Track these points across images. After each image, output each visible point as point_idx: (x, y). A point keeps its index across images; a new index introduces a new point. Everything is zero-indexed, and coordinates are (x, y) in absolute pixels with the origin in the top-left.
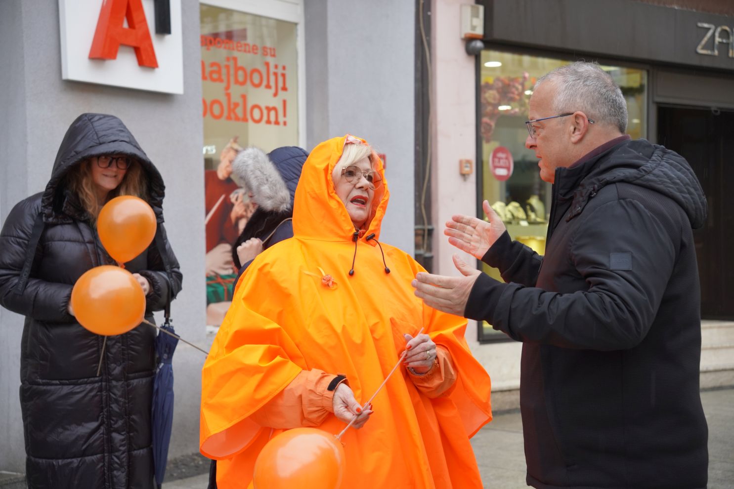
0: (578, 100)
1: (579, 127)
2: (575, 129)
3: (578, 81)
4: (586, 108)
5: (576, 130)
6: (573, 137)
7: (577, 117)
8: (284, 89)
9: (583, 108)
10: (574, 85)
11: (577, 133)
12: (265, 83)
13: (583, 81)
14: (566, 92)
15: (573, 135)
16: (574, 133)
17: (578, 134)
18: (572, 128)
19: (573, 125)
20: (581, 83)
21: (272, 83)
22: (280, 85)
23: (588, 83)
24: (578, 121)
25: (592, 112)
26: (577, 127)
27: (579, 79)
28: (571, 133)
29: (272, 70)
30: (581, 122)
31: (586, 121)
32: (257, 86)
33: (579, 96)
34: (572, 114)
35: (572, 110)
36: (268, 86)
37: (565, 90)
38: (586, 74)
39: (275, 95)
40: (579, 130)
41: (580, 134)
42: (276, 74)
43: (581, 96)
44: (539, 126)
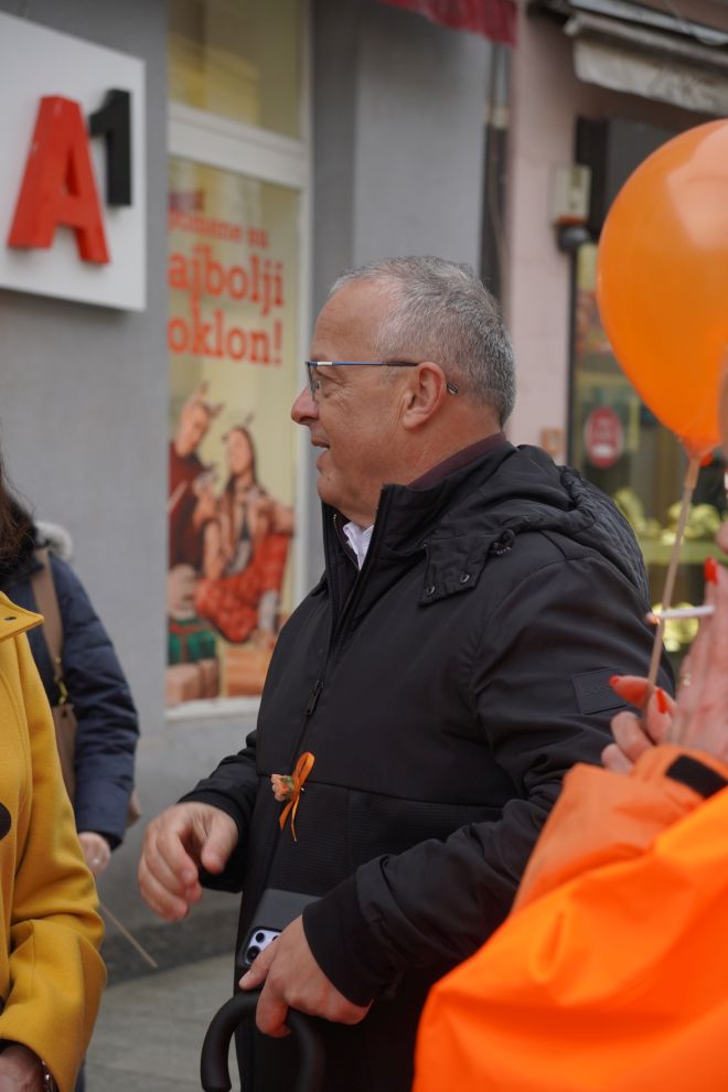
0: (432, 339)
1: (425, 398)
2: (414, 398)
3: (438, 298)
4: (445, 359)
5: (417, 401)
6: (408, 415)
7: (424, 373)
8: (279, 302)
9: (439, 358)
10: (426, 305)
11: (417, 408)
12: (250, 291)
13: (446, 299)
14: (408, 315)
15: (409, 412)
16: (410, 407)
17: (421, 412)
18: (408, 396)
19: (412, 388)
20: (443, 304)
21: (261, 290)
22: (273, 294)
23: (457, 306)
24: (424, 384)
25: (457, 371)
26: (419, 395)
27: (439, 294)
28: (405, 406)
29: (262, 268)
30: (430, 384)
31: (443, 386)
32: (238, 296)
33: (433, 332)
34: (415, 365)
35: (415, 357)
36: (255, 298)
37: (405, 312)
38: (454, 286)
39: (266, 311)
40: (423, 403)
41: (426, 413)
42: (267, 277)
43: (440, 332)
44: (330, 375)
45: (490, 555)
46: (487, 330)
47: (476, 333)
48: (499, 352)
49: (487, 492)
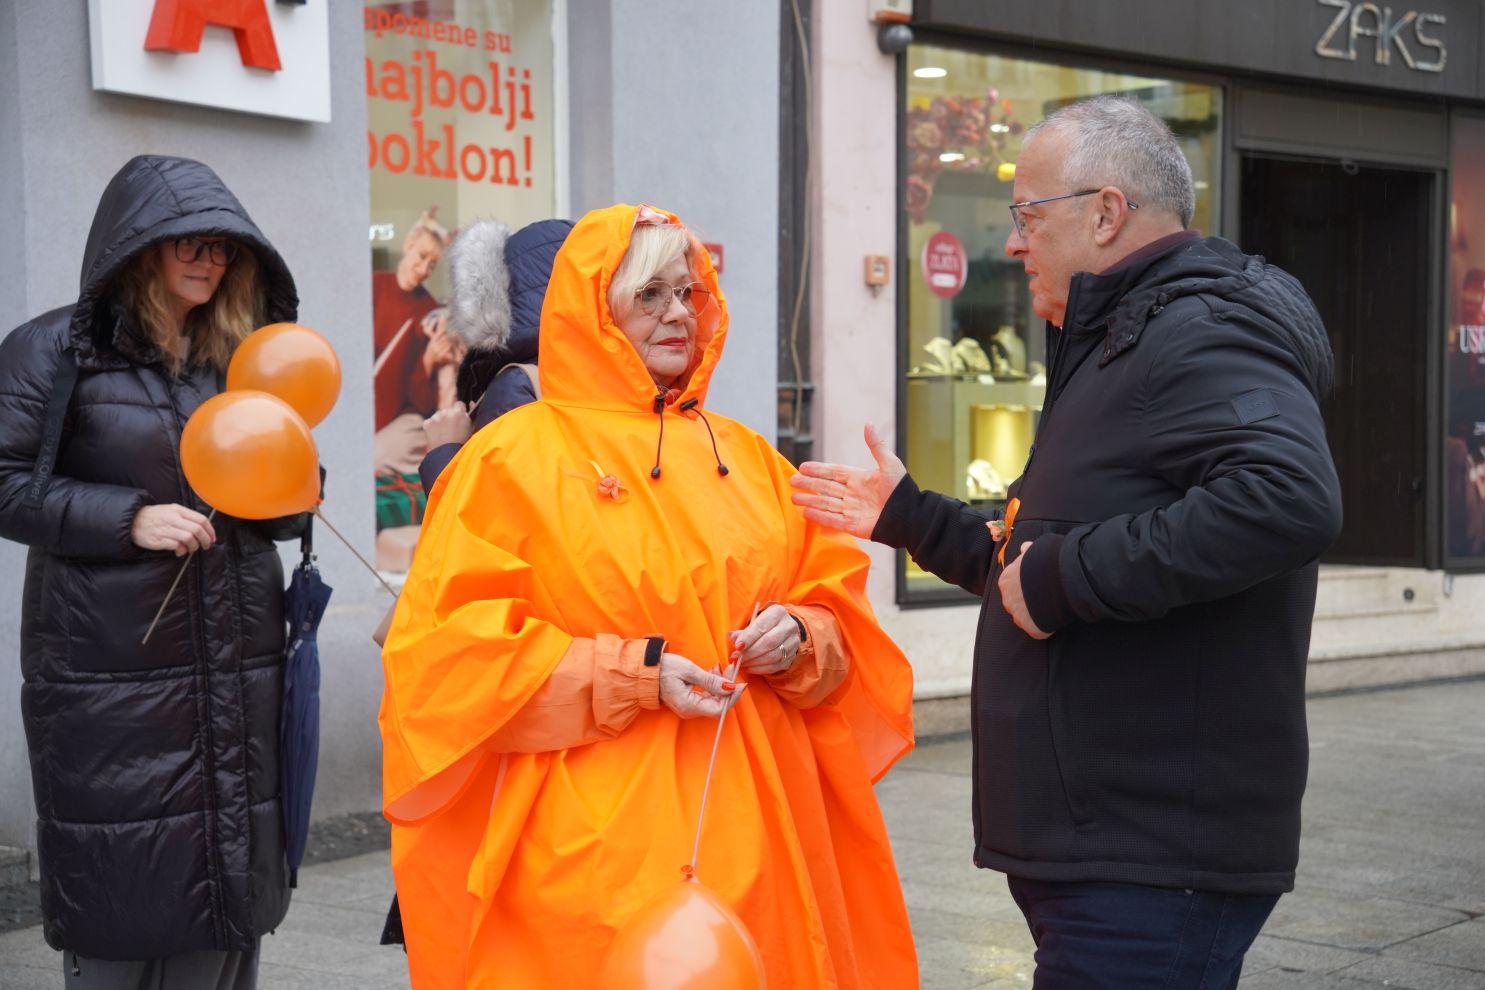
0: (1109, 165)
1: (1111, 217)
2: (1102, 219)
3: (1109, 130)
4: (1123, 180)
5: (1105, 221)
6: (1100, 234)
7: (1106, 197)
8: (528, 115)
9: (1117, 180)
10: (1100, 138)
11: (1106, 226)
12: (489, 102)
13: (1117, 129)
14: (1087, 149)
15: (1100, 231)
16: (1100, 226)
17: (1109, 229)
18: (1097, 217)
19: (1099, 210)
20: (1114, 134)
21: (504, 103)
22: (520, 106)
23: (1126, 134)
24: (1108, 205)
25: (1135, 187)
26: (1106, 215)
27: (1110, 127)
28: (1096, 227)
29: (504, 77)
30: (1114, 206)
31: (1124, 204)
32: (475, 108)
33: (1110, 158)
34: (1098, 191)
35: (1097, 185)
36: (496, 110)
37: (1084, 147)
38: (1122, 118)
39: (510, 126)
40: (1110, 222)
41: (1113, 229)
42: (510, 86)
43: (1115, 158)
44: (1033, 213)
45: (1150, 316)
46: (1156, 148)
47: (1147, 152)
48: (1171, 165)
49: (1163, 274)
